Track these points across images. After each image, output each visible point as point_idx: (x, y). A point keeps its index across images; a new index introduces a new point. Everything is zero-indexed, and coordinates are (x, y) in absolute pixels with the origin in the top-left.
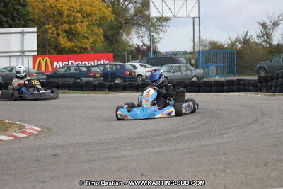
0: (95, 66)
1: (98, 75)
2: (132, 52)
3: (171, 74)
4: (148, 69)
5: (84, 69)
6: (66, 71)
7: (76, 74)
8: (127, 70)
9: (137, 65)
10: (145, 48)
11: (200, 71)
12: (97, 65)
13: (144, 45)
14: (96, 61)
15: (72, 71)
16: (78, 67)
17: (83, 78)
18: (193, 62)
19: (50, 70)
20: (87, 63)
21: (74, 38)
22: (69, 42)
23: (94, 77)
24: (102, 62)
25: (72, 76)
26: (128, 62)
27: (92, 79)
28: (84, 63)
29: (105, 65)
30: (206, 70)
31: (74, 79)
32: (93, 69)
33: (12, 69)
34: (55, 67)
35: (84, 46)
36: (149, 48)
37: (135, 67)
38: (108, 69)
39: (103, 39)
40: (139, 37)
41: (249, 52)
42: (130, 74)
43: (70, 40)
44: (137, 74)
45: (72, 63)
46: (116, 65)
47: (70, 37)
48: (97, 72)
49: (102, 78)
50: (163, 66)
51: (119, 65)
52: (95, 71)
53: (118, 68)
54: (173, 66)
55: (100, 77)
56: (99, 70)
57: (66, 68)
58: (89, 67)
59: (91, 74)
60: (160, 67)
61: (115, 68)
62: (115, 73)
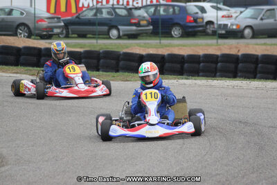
0: (139, 9)
1: (144, 22)
3: (258, 21)
5: (123, 12)
6: (95, 15)
7: (110, 20)
8: (190, 15)
9: (206, 5)
15: (105, 15)
16: (114, 9)
17: (120, 27)
19: (74, 10)
23: (138, 25)
27: (134, 28)
31: (105, 28)
32: (137, 13)
33: (12, 10)
34: (81, 5)
37: (203, 10)
38: (162, 12)
42: (195, 21)
44: (205, 20)
46: (173, 6)
48: (144, 17)
49: (151, 27)
50: (247, 8)
51: (178, 6)
52: (139, 16)
53: (177, 11)
54: (263, 9)
55: (147, 26)
56: (146, 15)
57: (94, 11)
58: (131, 9)
59: (133, 21)
60: (242, 9)
61: (171, 10)
62: (171, 19)
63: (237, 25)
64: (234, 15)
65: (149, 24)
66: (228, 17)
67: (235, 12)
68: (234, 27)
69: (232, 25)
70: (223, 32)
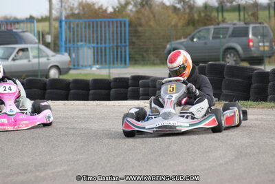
11: (62, 58)
18: (49, 39)
30: (74, 55)
41: (152, 23)
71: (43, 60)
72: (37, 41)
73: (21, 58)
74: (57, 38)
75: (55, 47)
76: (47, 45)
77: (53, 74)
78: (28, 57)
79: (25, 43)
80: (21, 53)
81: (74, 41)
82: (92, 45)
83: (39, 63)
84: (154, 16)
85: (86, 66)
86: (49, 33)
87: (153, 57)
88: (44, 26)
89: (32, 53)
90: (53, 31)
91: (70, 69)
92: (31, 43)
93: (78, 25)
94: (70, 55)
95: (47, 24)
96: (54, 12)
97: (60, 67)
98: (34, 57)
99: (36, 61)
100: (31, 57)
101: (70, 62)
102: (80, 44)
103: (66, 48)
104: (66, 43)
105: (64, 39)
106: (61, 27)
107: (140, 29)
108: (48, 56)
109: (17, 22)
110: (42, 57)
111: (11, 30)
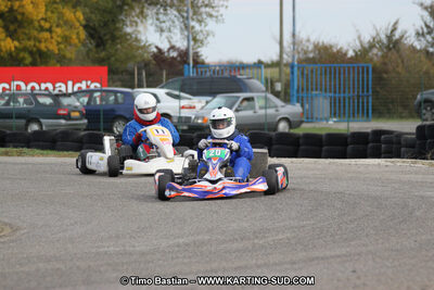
0: (69, 95)
1: (77, 114)
2: (147, 64)
4: (184, 103)
5: (48, 101)
6: (8, 103)
7: (29, 111)
9: (161, 92)
10: (174, 54)
11: (293, 109)
12: (74, 93)
13: (172, 48)
14: (70, 83)
15: (21, 104)
16: (34, 95)
17: (42, 121)
18: (278, 87)
20: (50, 86)
21: (20, 31)
22: (9, 39)
23: (67, 117)
24: (83, 85)
25: (20, 115)
26: (140, 86)
27: (63, 121)
28: (43, 86)
29: (90, 92)
30: (307, 106)
31: (22, 122)
32: (65, 101)
35: (43, 46)
36: (184, 55)
38: (98, 102)
39: (83, 34)
40: (162, 31)
41: (400, 69)
43: (11, 35)
45: (18, 87)
46: (116, 92)
47: (12, 28)
48: (76, 107)
49: (86, 121)
50: (214, 97)
51: (121, 92)
52: (69, 105)
53: (120, 100)
54: (238, 97)
55: (81, 119)
56: (78, 104)
57: (7, 98)
58: (57, 95)
59: (62, 112)
60: (209, 98)
61: (112, 98)
62: (113, 110)
63: (203, 118)
64: (198, 106)
65: (83, 116)
66: (190, 108)
67: (200, 102)
68: (200, 121)
69: (197, 118)
70: (185, 128)
71: (271, 111)
72: (264, 89)
73: (245, 109)
74: (287, 86)
75: (286, 97)
76: (277, 94)
77: (283, 127)
78: (253, 108)
79: (251, 91)
80: (245, 103)
81: (307, 90)
82: (328, 94)
83: (266, 115)
84: (403, 62)
85: (321, 119)
86: (279, 81)
87: (400, 109)
88: (273, 73)
89: (258, 103)
90: (284, 78)
91: (302, 122)
92: (258, 92)
93: (312, 71)
94: (302, 106)
95: (276, 70)
96: (285, 56)
97: (291, 119)
98: (261, 108)
99: (262, 112)
100: (257, 107)
101: (303, 113)
102: (314, 92)
103: (298, 98)
104: (298, 91)
105: (296, 87)
106: (292, 73)
107: (385, 76)
108: (276, 107)
109: (242, 67)
110: (270, 107)
111: (235, 76)
